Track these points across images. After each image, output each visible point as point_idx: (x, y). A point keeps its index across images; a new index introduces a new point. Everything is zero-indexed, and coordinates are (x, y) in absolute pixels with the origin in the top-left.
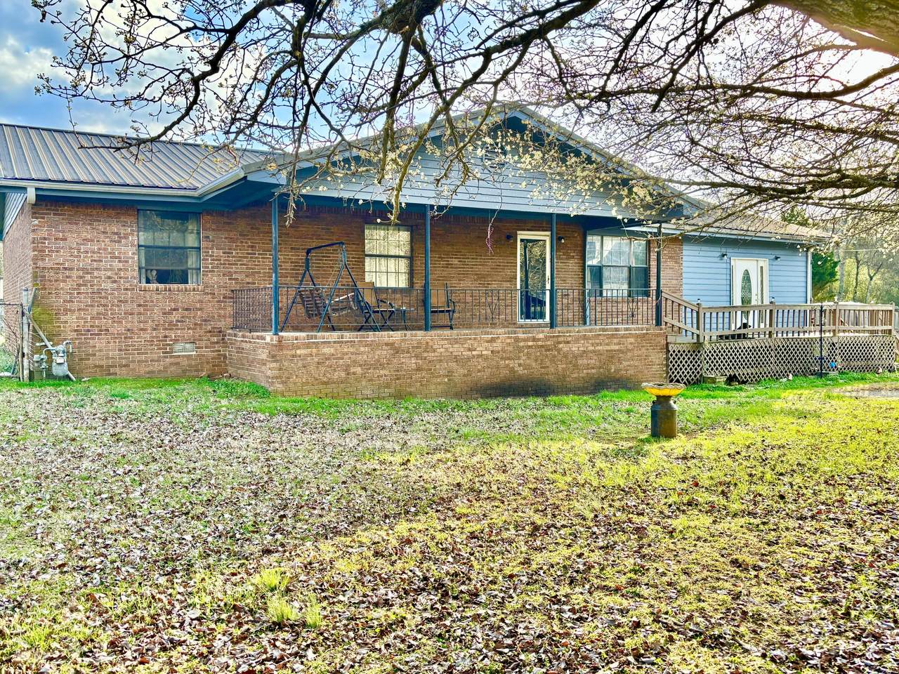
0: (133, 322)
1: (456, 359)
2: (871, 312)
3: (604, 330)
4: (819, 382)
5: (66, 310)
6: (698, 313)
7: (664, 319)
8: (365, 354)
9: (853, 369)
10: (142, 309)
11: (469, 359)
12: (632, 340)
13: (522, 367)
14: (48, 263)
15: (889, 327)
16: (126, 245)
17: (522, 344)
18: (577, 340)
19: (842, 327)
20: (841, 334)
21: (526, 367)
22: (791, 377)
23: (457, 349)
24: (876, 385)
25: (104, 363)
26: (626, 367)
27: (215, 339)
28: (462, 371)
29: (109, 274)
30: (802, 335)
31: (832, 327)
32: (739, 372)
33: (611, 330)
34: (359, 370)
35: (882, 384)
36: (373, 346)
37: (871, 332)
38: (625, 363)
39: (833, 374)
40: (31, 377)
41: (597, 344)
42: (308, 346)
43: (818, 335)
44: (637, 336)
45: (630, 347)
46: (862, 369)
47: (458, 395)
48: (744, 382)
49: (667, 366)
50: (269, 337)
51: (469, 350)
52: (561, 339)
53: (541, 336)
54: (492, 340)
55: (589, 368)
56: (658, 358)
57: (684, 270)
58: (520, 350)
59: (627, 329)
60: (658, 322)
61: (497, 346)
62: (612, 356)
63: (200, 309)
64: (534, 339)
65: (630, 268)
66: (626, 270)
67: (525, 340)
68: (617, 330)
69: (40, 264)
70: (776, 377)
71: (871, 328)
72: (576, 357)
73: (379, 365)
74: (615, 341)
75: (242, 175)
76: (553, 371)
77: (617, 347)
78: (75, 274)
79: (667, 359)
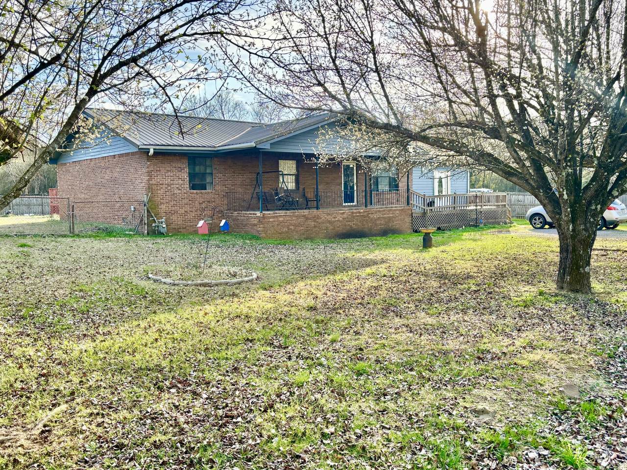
0: (188, 208)
1: (330, 222)
2: (497, 196)
3: (386, 208)
4: (476, 229)
5: (161, 203)
6: (424, 199)
7: (411, 202)
8: (294, 221)
9: (490, 223)
10: (191, 202)
11: (334, 222)
12: (398, 212)
13: (355, 225)
14: (153, 182)
15: (505, 203)
16: (184, 173)
17: (354, 215)
18: (376, 212)
19: (485, 204)
20: (484, 207)
21: (356, 225)
22: (464, 227)
23: (329, 218)
24: (500, 230)
25: (176, 227)
26: (396, 224)
27: (220, 215)
28: (331, 227)
29: (177, 186)
30: (468, 208)
31: (481, 204)
32: (441, 226)
33: (390, 207)
34: (292, 227)
35: (502, 229)
36: (298, 217)
37: (496, 206)
38: (395, 222)
39: (482, 226)
40: (148, 234)
41: (384, 214)
42: (274, 217)
43: (475, 208)
44: (400, 210)
45: (397, 215)
46: (493, 223)
47: (330, 238)
48: (443, 230)
49: (412, 223)
50: (258, 214)
51: (334, 218)
52: (370, 212)
53: (362, 211)
54: (343, 213)
55: (381, 225)
56: (408, 220)
57: (414, 177)
58: (354, 217)
59: (396, 207)
60: (408, 204)
61: (345, 216)
62: (390, 219)
63: (214, 202)
64: (359, 213)
65: (390, 177)
66: (388, 178)
67: (356, 213)
68: (392, 207)
69: (151, 182)
70: (457, 227)
71: (497, 204)
72: (376, 220)
73: (300, 225)
74: (391, 212)
75: (254, 145)
76: (367, 226)
77: (392, 215)
78: (164, 186)
79: (412, 220)
